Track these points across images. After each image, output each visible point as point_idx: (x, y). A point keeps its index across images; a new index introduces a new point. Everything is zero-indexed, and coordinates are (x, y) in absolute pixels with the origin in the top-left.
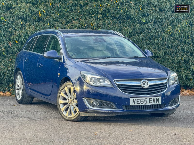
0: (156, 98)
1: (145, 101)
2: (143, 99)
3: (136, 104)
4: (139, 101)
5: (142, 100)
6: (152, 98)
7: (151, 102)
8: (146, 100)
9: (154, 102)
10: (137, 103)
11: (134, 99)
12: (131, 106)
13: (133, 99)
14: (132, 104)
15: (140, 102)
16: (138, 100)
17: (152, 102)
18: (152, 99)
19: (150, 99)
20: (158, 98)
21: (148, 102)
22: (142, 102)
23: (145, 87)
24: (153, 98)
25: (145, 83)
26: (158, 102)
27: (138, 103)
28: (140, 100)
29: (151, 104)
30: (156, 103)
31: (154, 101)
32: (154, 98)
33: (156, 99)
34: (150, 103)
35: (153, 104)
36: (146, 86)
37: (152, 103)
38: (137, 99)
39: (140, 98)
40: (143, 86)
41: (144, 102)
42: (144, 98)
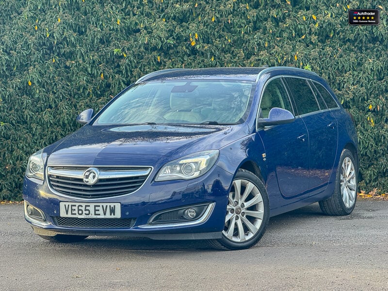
0: (110, 206)
1: (86, 210)
2: (82, 206)
3: (70, 215)
4: (75, 210)
5: (80, 208)
6: (101, 204)
7: (97, 212)
8: (87, 208)
9: (105, 214)
10: (72, 214)
11: (67, 204)
12: (61, 217)
13: (65, 205)
14: (63, 214)
15: (76, 212)
16: (73, 208)
17: (101, 212)
18: (99, 206)
19: (95, 206)
20: (114, 206)
21: (92, 211)
22: (80, 212)
23: (88, 182)
24: (103, 206)
25: (89, 174)
26: (114, 215)
27: (73, 212)
28: (76, 208)
29: (98, 217)
30: (108, 216)
31: (103, 210)
32: (105, 205)
33: (108, 207)
34: (95, 214)
35: (102, 216)
36: (91, 181)
37: (99, 215)
38: (72, 206)
39: (77, 204)
40: (85, 179)
41: (84, 212)
42: (84, 205)
